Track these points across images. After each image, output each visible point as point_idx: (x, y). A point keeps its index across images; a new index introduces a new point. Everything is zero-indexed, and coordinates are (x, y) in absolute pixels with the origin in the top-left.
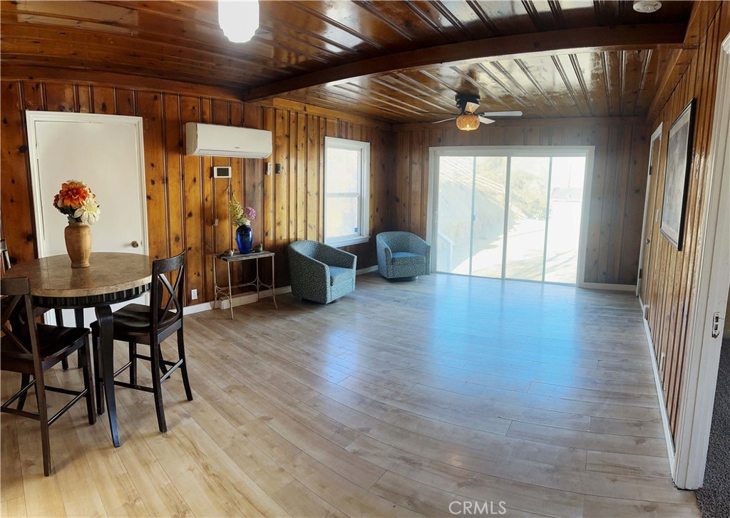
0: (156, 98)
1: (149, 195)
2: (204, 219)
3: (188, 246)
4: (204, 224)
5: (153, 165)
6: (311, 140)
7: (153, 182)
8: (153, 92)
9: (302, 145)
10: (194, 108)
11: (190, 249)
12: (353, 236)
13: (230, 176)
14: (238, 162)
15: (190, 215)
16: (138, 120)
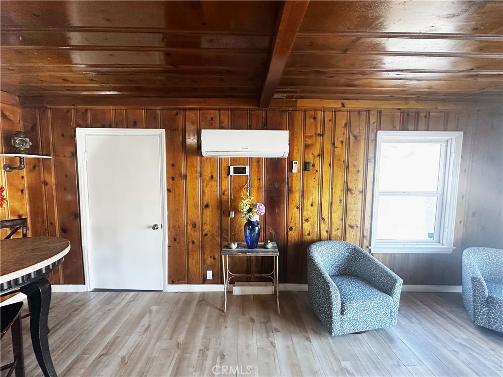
0: (177, 114)
1: (169, 188)
2: (221, 210)
3: (205, 233)
4: (221, 215)
5: (173, 165)
6: (355, 137)
7: (173, 179)
8: (175, 109)
9: (342, 142)
10: (212, 118)
11: (206, 235)
12: (426, 242)
13: (248, 173)
14: (258, 162)
15: (207, 206)
16: (162, 132)
